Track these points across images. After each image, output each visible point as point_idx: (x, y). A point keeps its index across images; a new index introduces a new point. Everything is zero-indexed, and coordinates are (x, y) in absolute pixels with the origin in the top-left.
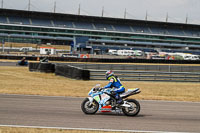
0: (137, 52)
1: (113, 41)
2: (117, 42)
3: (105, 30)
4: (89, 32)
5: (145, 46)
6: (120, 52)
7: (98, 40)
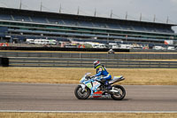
0: (53, 41)
1: (31, 31)
2: (34, 32)
3: (23, 21)
4: (8, 23)
5: (59, 35)
6: (36, 41)
7: (16, 30)
